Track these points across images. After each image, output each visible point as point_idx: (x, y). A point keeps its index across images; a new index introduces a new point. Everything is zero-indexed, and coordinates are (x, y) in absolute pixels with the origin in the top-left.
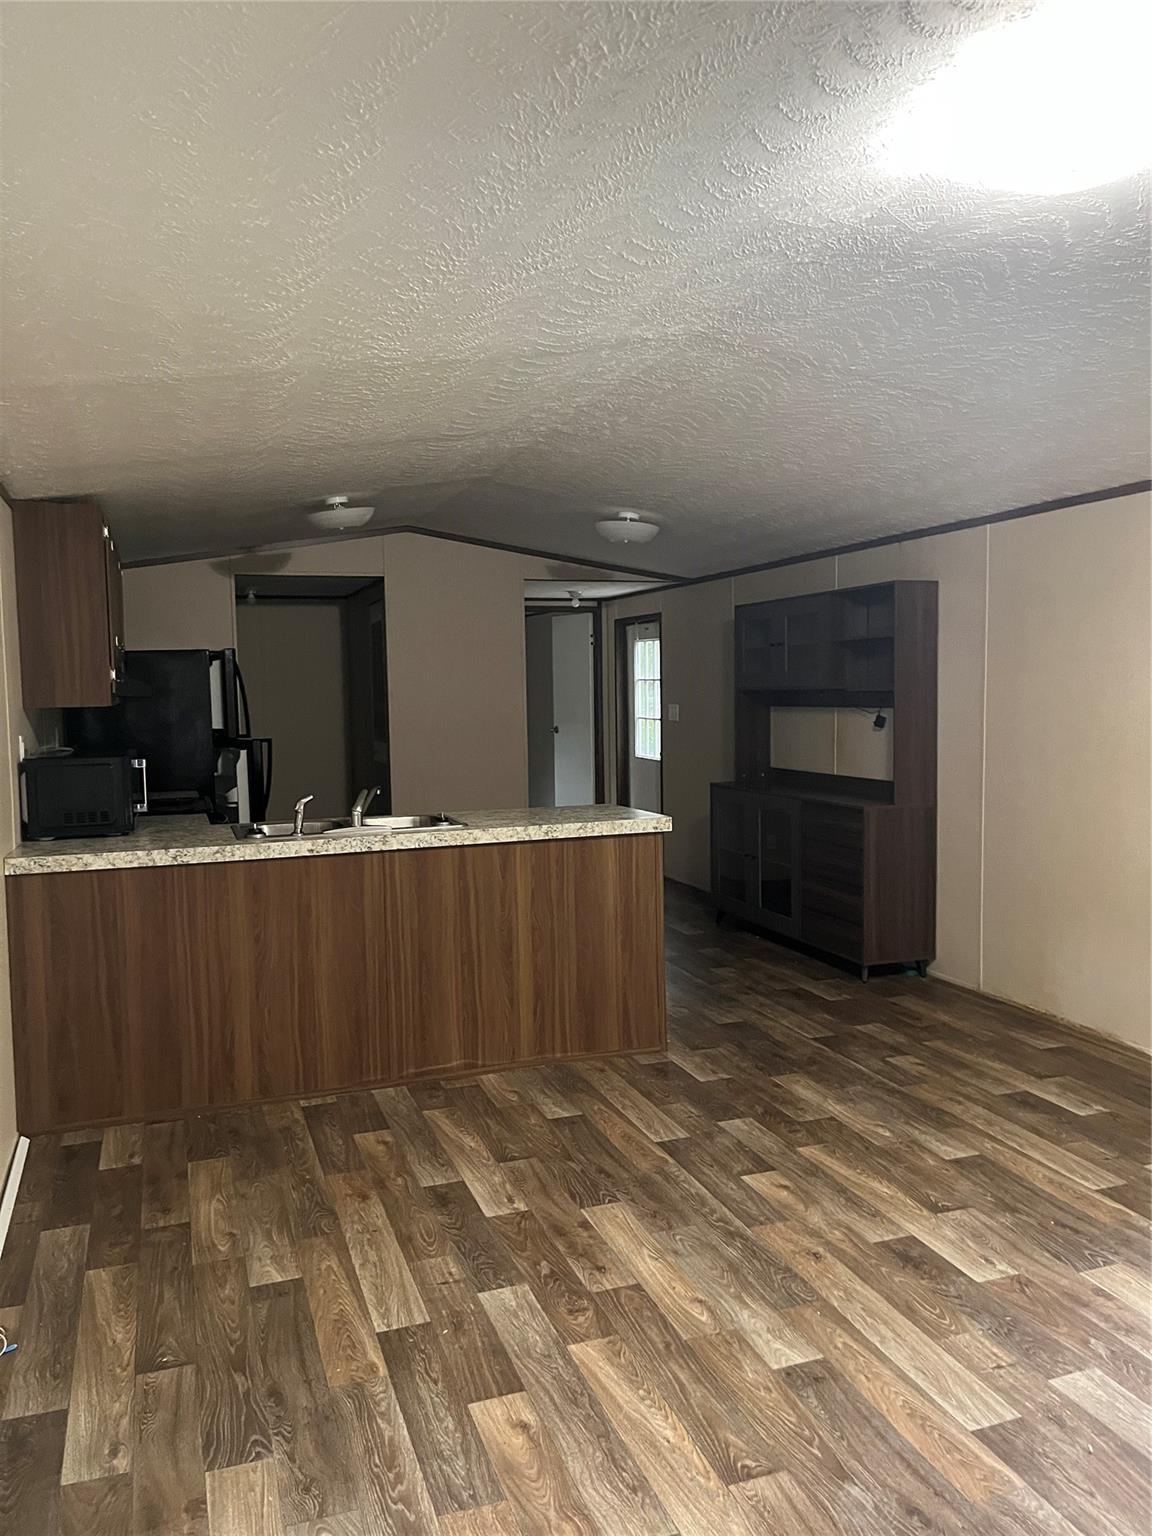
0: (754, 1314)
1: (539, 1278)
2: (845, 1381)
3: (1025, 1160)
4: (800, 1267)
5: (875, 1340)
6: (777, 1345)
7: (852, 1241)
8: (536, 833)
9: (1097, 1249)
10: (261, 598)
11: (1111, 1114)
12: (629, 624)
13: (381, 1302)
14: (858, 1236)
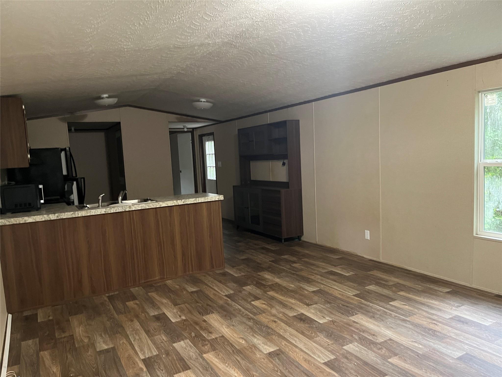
0: (258, 339)
1: (192, 337)
2: (286, 354)
3: (332, 289)
4: (271, 325)
5: (294, 342)
6: (266, 347)
7: (285, 316)
8: (180, 202)
9: (353, 311)
10: (76, 130)
11: (355, 274)
12: (203, 136)
13: (142, 350)
14: (286, 315)
